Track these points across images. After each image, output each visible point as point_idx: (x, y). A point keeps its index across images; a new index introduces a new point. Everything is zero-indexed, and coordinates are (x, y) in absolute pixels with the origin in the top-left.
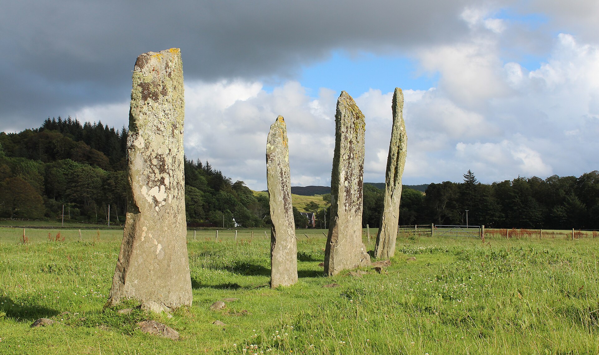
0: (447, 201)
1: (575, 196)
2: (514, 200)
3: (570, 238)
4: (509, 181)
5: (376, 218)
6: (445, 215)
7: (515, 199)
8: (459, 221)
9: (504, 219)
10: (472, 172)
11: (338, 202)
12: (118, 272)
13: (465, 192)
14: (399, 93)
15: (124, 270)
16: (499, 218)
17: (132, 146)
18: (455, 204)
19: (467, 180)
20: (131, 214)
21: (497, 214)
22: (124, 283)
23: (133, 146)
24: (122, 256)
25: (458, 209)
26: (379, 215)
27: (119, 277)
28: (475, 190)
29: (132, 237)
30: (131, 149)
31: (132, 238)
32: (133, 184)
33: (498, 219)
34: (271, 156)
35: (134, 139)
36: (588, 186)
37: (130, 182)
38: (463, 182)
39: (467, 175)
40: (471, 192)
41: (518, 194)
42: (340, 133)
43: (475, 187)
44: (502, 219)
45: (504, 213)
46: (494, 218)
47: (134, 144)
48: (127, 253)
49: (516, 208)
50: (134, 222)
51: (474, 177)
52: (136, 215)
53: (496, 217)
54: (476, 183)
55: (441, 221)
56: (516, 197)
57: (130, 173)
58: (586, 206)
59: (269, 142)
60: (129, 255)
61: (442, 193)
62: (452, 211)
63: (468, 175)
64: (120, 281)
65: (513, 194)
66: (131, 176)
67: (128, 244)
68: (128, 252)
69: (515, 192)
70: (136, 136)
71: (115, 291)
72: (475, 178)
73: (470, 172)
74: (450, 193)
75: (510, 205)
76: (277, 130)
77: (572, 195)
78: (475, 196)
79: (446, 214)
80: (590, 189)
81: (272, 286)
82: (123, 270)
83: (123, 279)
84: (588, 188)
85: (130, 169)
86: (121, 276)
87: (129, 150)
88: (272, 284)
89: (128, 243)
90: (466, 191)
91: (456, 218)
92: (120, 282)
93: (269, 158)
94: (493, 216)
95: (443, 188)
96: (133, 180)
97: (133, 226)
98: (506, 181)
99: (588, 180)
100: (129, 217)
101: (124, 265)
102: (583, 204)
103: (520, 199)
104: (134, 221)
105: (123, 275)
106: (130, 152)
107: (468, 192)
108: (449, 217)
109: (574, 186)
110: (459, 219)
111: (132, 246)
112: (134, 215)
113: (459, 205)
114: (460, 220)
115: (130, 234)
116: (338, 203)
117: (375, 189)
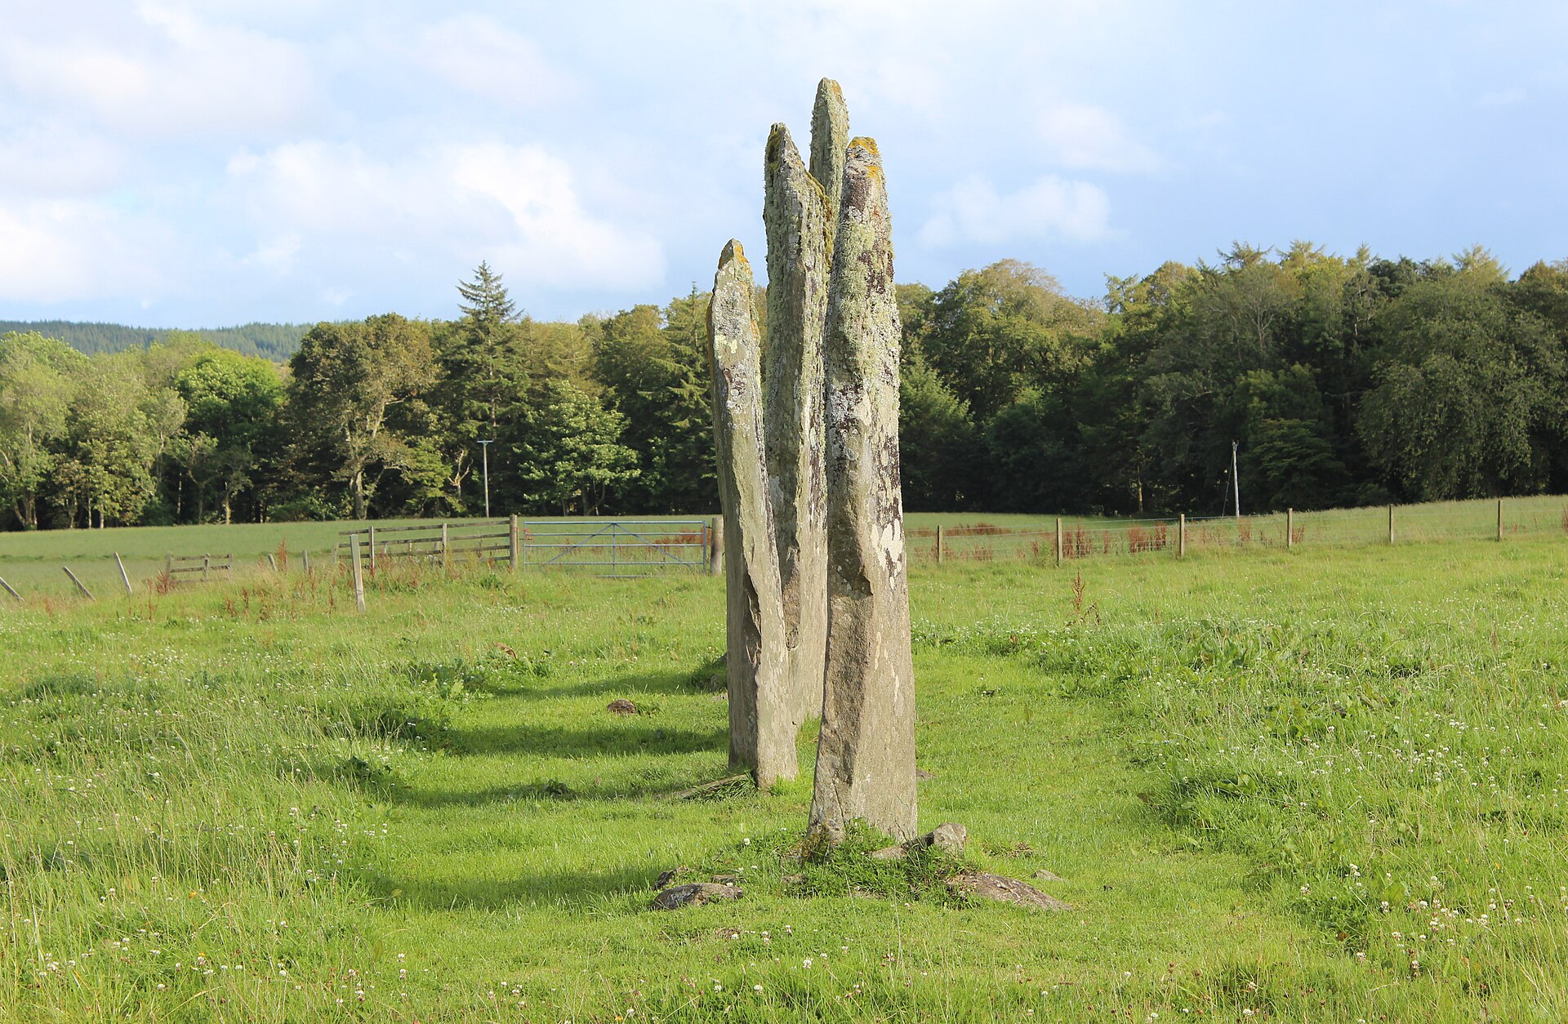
0: (387, 400)
1: (927, 370)
2: (676, 391)
3: (1050, 559)
4: (655, 308)
5: (72, 483)
6: (380, 463)
7: (680, 386)
8: (441, 489)
9: (637, 473)
10: (494, 272)
11: (797, 499)
12: (826, 755)
13: (467, 361)
14: (834, 98)
15: (847, 747)
16: (612, 468)
17: (847, 419)
18: (423, 413)
19: (472, 305)
20: (845, 598)
21: (606, 451)
22: (849, 782)
23: (852, 421)
24: (832, 711)
25: (436, 433)
26: (87, 472)
27: (833, 766)
28: (510, 350)
29: (857, 661)
30: (848, 428)
31: (858, 664)
32: (859, 522)
33: (609, 474)
34: (734, 372)
35: (852, 403)
36: (981, 324)
37: (852, 516)
38: (455, 316)
39: (473, 287)
40: (491, 361)
41: (692, 363)
42: (802, 270)
43: (510, 339)
44: (627, 475)
45: (634, 449)
46: (593, 471)
47: (855, 414)
48: (846, 704)
49: (685, 424)
50: (855, 621)
51: (502, 296)
52: (858, 603)
53: (599, 467)
54: (511, 320)
55: (365, 488)
56: (685, 376)
57: (853, 493)
58: (971, 409)
59: (720, 328)
60: (853, 709)
61: (368, 366)
62: (411, 445)
63: (478, 283)
64: (838, 776)
65: (670, 365)
66: (853, 500)
67: (846, 678)
68: (852, 701)
69: (678, 356)
70: (856, 392)
71: (828, 804)
72: (506, 300)
73: (484, 273)
74: (404, 369)
75: (658, 414)
76: (737, 290)
77: (914, 364)
78: (509, 377)
79: (387, 457)
80: (987, 336)
81: (761, 782)
82: (841, 749)
83: (846, 773)
84: (979, 333)
85: (850, 482)
86: (838, 764)
87: (842, 431)
88: (761, 775)
89: (846, 676)
90: (468, 357)
91: (431, 474)
92: (837, 781)
93: (731, 381)
94: (586, 459)
95: (370, 345)
96: (858, 511)
97: (856, 631)
98: (639, 310)
99: (980, 300)
100: (840, 608)
101: (845, 736)
102: (962, 401)
103: (699, 385)
104: (856, 617)
105: (844, 761)
106: (845, 436)
107: (476, 357)
108: (399, 472)
109: (920, 326)
110: (442, 479)
111: (860, 684)
112: (852, 602)
113: (441, 418)
114: (446, 482)
115: (847, 652)
116: (796, 504)
117: (65, 355)
